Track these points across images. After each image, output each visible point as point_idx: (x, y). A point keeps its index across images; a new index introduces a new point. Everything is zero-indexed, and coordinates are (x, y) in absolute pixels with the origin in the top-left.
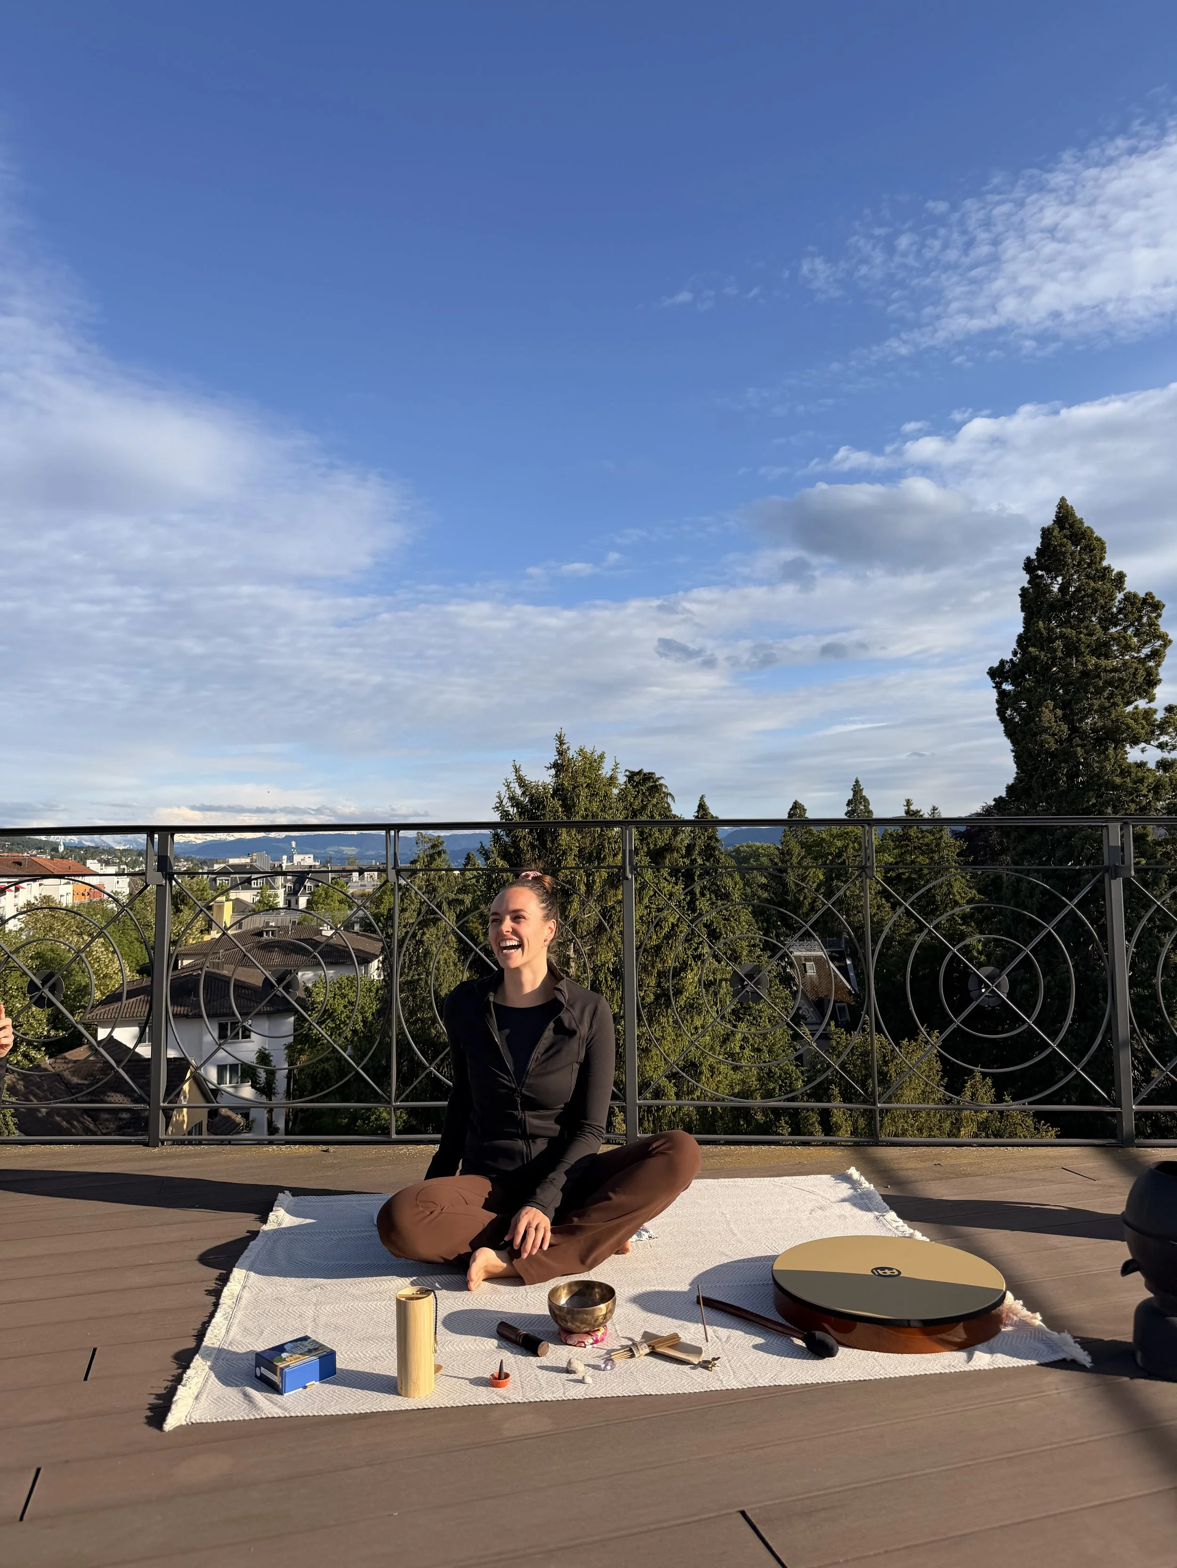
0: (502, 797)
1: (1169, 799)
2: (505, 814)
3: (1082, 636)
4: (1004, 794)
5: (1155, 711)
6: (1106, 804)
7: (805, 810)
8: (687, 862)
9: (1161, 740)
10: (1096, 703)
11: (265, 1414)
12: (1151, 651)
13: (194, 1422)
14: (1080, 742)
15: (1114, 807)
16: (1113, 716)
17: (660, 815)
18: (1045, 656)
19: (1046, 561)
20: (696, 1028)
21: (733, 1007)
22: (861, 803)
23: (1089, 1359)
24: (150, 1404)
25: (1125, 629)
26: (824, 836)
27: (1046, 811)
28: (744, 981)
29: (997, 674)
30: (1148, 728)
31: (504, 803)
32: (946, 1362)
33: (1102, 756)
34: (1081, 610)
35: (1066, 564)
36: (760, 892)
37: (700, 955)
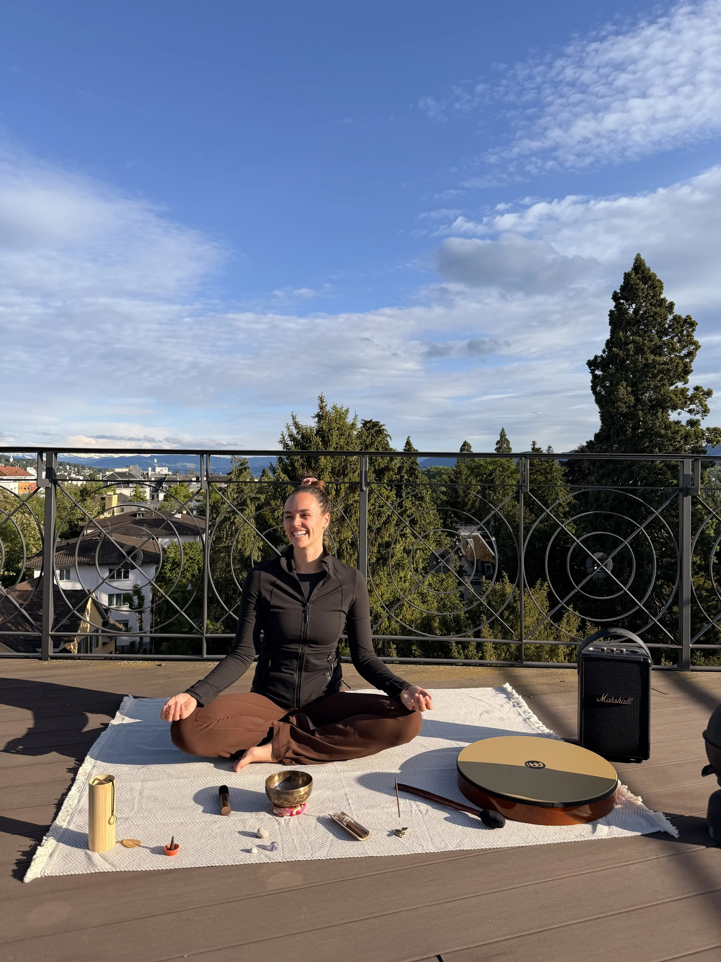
0: (284, 435)
1: (693, 444)
2: (286, 445)
3: (646, 341)
4: (593, 439)
5: (688, 390)
6: (655, 446)
7: (470, 447)
8: (398, 477)
9: (690, 408)
10: (652, 384)
11: (98, 869)
12: (688, 352)
13: (46, 875)
14: (641, 408)
15: (659, 448)
16: (662, 392)
17: (382, 448)
18: (623, 354)
19: (626, 294)
20: (401, 578)
21: (423, 565)
22: (504, 443)
23: (677, 832)
24: (17, 860)
25: (672, 338)
26: (482, 463)
27: (617, 450)
28: (438, 559)
29: (592, 364)
30: (683, 400)
31: (285, 439)
32: (578, 833)
33: (654, 417)
34: (646, 325)
35: (638, 296)
36: (441, 496)
37: (405, 534)
